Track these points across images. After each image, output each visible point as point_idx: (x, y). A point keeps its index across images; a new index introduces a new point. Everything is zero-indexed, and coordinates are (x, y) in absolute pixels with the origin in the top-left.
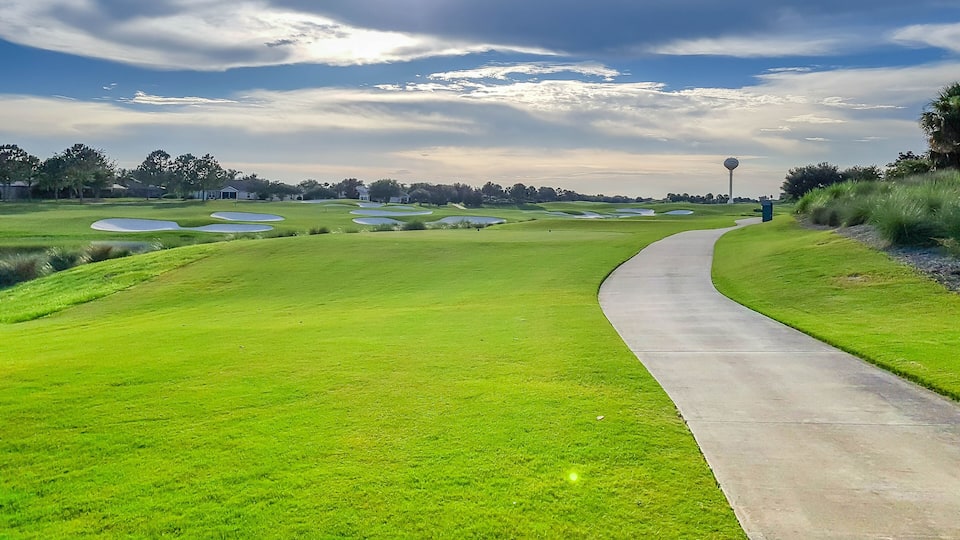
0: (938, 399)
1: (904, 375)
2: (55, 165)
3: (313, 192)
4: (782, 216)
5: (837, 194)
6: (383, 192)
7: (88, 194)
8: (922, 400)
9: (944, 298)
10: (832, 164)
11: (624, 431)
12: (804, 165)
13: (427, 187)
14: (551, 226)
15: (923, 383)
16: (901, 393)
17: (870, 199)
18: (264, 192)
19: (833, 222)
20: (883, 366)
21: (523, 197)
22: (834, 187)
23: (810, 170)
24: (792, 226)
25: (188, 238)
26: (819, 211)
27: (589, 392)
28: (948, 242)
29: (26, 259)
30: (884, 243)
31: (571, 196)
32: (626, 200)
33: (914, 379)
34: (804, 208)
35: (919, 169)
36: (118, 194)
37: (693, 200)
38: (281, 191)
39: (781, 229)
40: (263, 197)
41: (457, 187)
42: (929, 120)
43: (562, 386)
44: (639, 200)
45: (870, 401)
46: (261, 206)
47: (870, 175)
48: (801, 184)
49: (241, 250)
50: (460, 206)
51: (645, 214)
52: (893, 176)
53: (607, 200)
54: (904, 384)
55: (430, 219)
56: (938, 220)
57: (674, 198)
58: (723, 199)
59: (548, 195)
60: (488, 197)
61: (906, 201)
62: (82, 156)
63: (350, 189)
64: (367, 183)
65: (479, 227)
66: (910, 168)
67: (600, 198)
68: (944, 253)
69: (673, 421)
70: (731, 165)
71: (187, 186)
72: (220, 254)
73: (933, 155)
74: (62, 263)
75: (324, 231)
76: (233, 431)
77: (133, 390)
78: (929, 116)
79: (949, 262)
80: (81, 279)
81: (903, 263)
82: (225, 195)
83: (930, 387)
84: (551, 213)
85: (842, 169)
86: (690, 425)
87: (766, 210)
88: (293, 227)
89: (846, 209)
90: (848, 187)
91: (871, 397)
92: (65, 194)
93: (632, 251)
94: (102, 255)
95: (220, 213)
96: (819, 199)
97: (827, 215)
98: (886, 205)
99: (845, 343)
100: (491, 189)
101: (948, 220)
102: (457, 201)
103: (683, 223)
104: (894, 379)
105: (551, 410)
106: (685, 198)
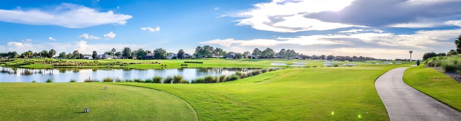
0: (452, 110)
1: (445, 103)
2: (264, 52)
3: (315, 58)
4: (422, 64)
5: (434, 59)
6: (330, 58)
7: (270, 58)
8: (448, 110)
9: (457, 84)
10: (434, 52)
11: (372, 116)
12: (428, 53)
13: (340, 57)
14: (367, 66)
15: (449, 106)
16: (443, 108)
17: (442, 60)
18: (304, 58)
19: (433, 66)
20: (440, 101)
21: (362, 59)
22: (434, 57)
23: (429, 54)
24: (424, 67)
25: (288, 67)
26: (430, 63)
27: (366, 106)
28: (458, 71)
29: (258, 70)
30: (444, 71)
31: (373, 59)
32: (386, 60)
33: (447, 104)
34: (426, 63)
35: (455, 54)
36: (275, 58)
37: (401, 60)
38: (308, 58)
39: (421, 67)
40: (304, 59)
41: (347, 57)
42: (457, 42)
43: (361, 104)
44: (389, 60)
45: (435, 110)
46: (303, 61)
47: (444, 55)
48: (427, 57)
49: (297, 70)
50: (348, 61)
51: (390, 63)
52: (449, 55)
53: (381, 60)
54: (444, 106)
55: (339, 64)
56: (457, 66)
57: (397, 60)
58: (409, 60)
59: (368, 59)
60: (354, 59)
61: (449, 61)
62: (269, 50)
63: (323, 57)
64: (327, 56)
65: (351, 66)
66: (453, 53)
67: (380, 60)
68: (457, 74)
69: (386, 114)
70: (411, 52)
71: (288, 56)
72: (292, 71)
73: (458, 50)
74: (264, 71)
75: (316, 67)
76: (286, 110)
77: (271, 99)
78: (457, 41)
79: (459, 76)
80: (266, 75)
81: (448, 76)
82: (296, 58)
83: (450, 107)
84: (368, 63)
85: (437, 53)
86: (389, 115)
87: (418, 63)
88: (309, 66)
89: (436, 63)
90: (437, 58)
91: (436, 109)
92: (266, 58)
93: (385, 72)
94: (271, 70)
95: (295, 62)
96: (430, 60)
97: (432, 64)
98: (445, 62)
99: (432, 95)
100: (355, 57)
101: (459, 66)
102: (347, 60)
103: (399, 66)
104: (442, 104)
105: (356, 110)
106: (400, 60)
